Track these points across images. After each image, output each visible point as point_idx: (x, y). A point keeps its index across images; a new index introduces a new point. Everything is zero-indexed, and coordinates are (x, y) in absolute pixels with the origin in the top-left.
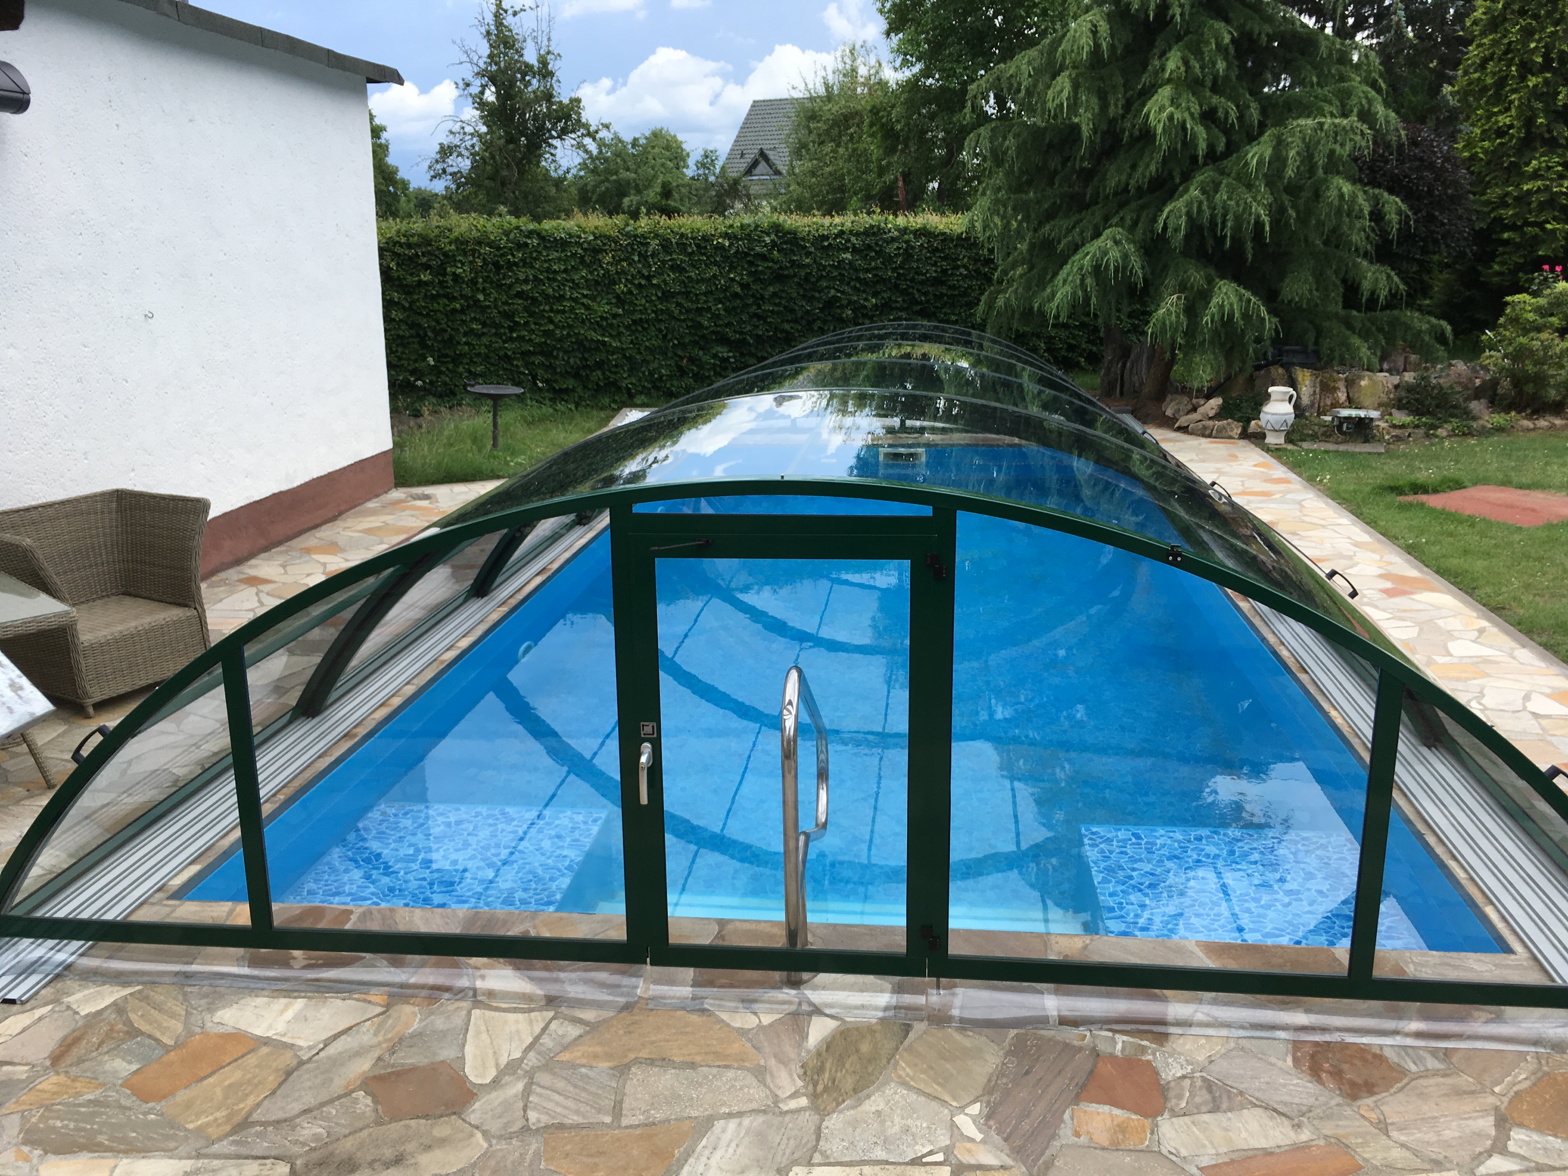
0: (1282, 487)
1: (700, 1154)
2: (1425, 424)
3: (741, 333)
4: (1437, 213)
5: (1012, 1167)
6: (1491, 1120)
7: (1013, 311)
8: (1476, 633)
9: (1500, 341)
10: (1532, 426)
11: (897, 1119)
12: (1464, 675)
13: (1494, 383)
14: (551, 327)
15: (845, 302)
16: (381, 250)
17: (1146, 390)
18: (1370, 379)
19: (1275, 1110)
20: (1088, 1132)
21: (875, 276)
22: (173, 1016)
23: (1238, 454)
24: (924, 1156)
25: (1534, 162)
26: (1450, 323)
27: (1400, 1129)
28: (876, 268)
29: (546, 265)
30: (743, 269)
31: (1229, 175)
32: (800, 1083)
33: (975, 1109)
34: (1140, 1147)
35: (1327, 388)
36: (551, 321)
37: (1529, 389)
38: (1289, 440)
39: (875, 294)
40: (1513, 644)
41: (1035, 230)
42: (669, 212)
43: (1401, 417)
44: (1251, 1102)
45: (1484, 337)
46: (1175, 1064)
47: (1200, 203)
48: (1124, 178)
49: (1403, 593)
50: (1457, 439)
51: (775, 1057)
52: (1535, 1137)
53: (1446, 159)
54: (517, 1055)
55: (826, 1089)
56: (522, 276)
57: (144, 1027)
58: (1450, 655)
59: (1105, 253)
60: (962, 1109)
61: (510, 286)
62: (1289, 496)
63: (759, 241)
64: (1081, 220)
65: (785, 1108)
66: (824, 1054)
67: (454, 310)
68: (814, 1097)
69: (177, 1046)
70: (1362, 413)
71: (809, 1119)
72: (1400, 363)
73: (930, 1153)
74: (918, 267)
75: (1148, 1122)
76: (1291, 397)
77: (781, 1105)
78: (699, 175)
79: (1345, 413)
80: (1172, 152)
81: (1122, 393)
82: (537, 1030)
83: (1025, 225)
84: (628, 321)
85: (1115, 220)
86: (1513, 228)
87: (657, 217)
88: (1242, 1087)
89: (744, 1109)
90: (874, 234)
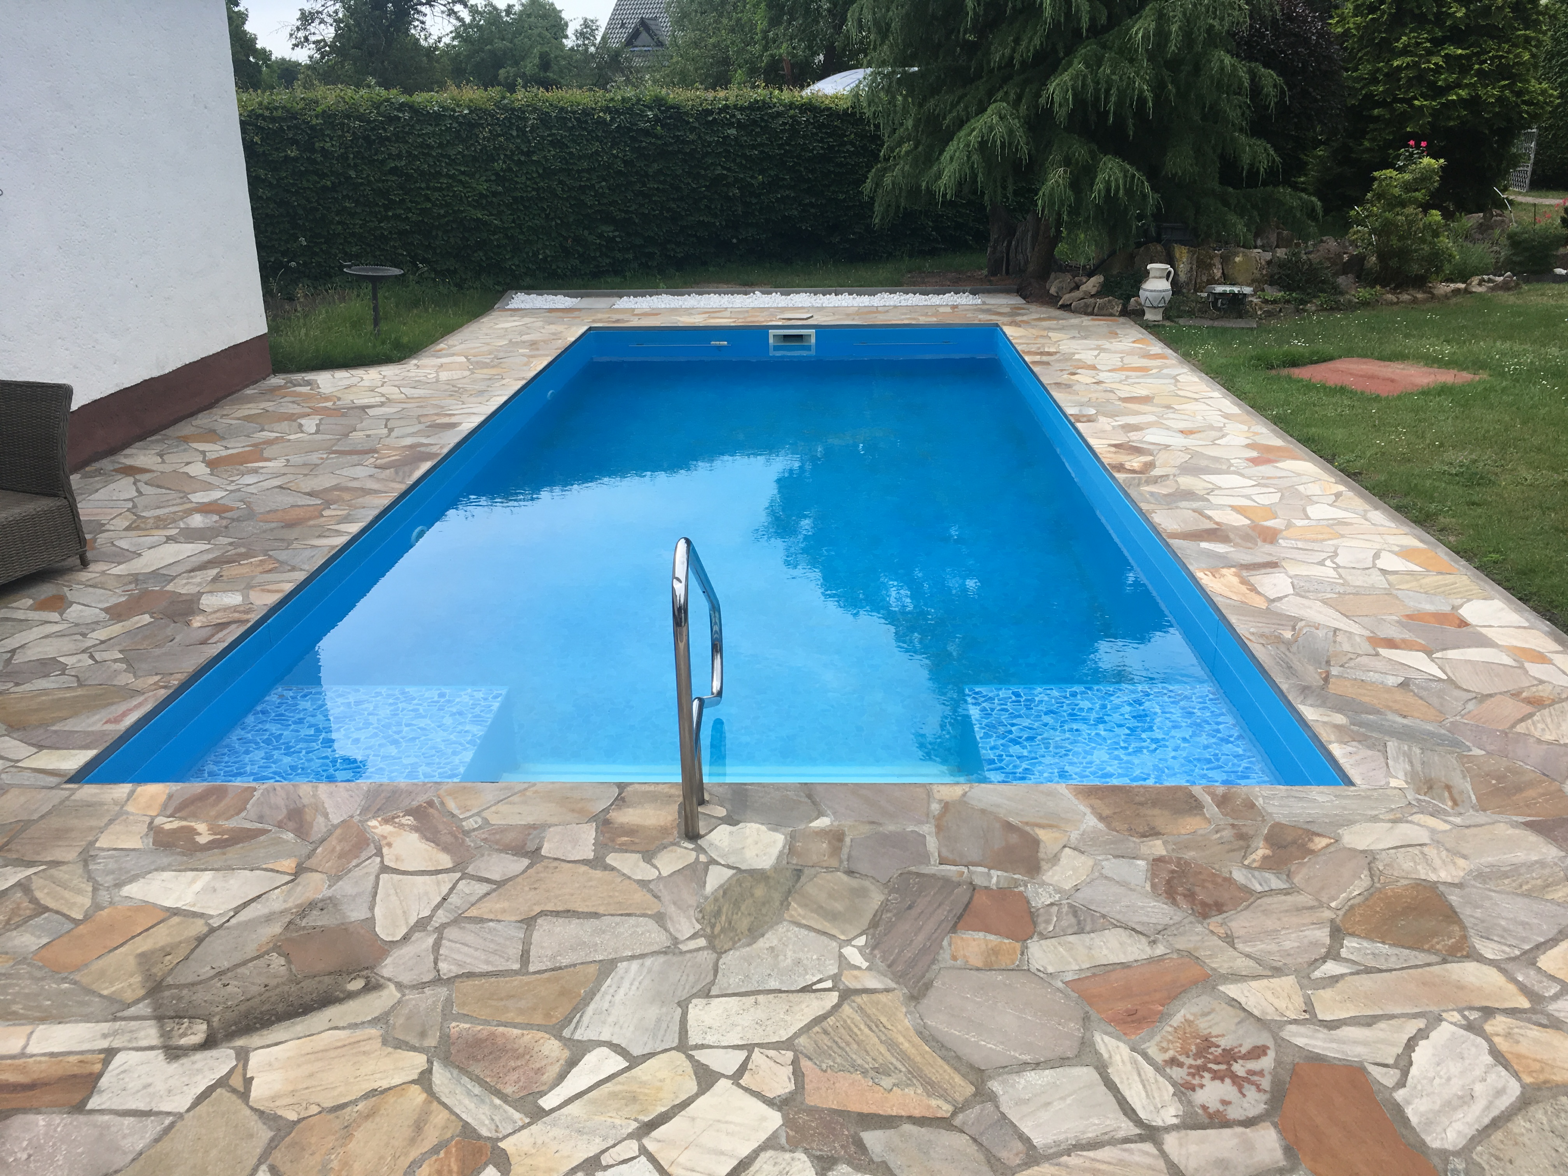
0: (1158, 362)
1: (606, 993)
2: (1296, 299)
3: (626, 212)
4: (1311, 90)
5: (894, 989)
6: (1327, 930)
7: (901, 189)
8: (1333, 497)
9: (1367, 217)
10: (1395, 300)
11: (789, 954)
12: (1320, 537)
13: (1360, 260)
14: (429, 205)
15: (731, 180)
16: (243, 124)
17: (1031, 268)
18: (1245, 255)
19: (1133, 929)
20: (965, 956)
21: (761, 152)
22: (80, 892)
23: (1118, 331)
24: (815, 984)
25: (1404, 38)
26: (1320, 199)
27: (1245, 942)
28: (762, 145)
29: (420, 140)
30: (626, 145)
31: (1111, 49)
32: (698, 927)
33: (861, 941)
34: (1012, 967)
35: (1203, 265)
36: (428, 199)
37: (1394, 263)
38: (1167, 316)
39: (762, 172)
40: (1367, 507)
41: (921, 105)
42: (547, 85)
43: (1273, 293)
44: (1112, 923)
45: (1352, 213)
46: (1044, 893)
47: (1085, 77)
48: (1008, 51)
49: (1268, 461)
50: (1325, 313)
51: (675, 903)
52: (1365, 944)
53: (1321, 35)
54: (426, 913)
55: (723, 930)
56: (394, 151)
57: (52, 904)
58: (1308, 518)
59: (991, 129)
60: (849, 942)
61: (383, 162)
62: (1165, 371)
63: (641, 116)
64: (965, 95)
65: (683, 947)
66: (721, 900)
67: (325, 188)
68: (711, 939)
69: (87, 917)
70: (1236, 289)
71: (707, 957)
72: (1273, 238)
73: (820, 981)
74: (804, 144)
75: (1018, 945)
76: (1169, 273)
77: (680, 946)
78: (578, 46)
79: (1219, 289)
80: (1057, 24)
81: (1007, 272)
82: (445, 890)
83: (910, 100)
84: (509, 200)
85: (1000, 94)
86: (1383, 104)
87: (535, 90)
88: (1104, 911)
89: (646, 951)
90: (759, 108)
